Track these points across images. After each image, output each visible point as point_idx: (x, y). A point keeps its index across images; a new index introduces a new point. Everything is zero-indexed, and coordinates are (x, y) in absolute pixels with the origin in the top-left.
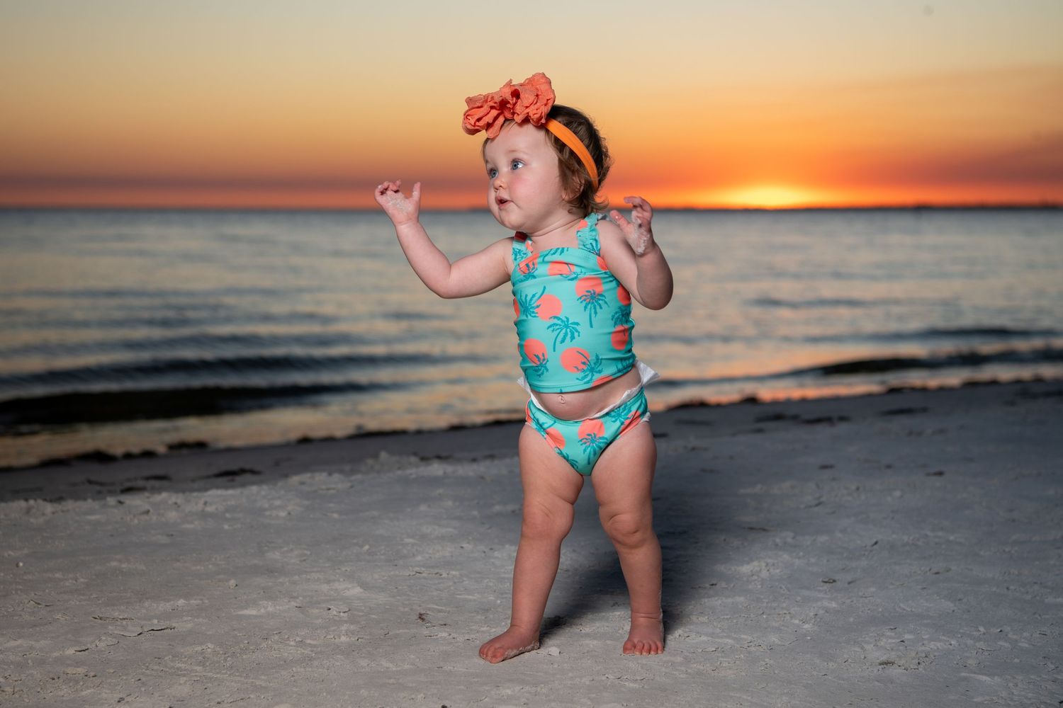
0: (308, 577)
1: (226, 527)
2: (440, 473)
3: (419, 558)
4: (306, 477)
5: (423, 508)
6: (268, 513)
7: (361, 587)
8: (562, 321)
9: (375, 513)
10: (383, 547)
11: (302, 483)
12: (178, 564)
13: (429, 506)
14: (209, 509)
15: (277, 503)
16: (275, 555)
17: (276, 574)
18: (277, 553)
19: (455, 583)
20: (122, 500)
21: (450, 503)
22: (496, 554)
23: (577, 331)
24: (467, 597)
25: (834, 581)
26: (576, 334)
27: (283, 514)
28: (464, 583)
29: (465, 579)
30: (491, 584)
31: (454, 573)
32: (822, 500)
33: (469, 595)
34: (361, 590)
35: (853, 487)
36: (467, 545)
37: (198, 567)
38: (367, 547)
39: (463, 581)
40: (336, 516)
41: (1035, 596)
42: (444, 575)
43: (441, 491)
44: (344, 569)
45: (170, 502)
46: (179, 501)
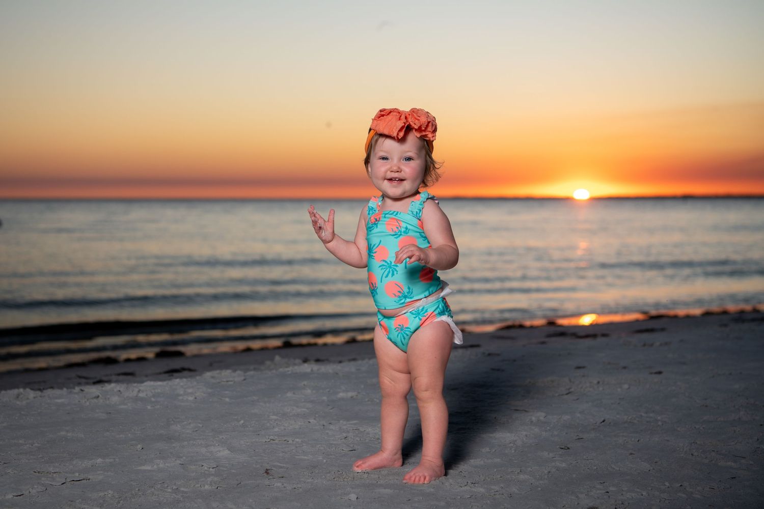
0: (194, 443)
1: (149, 407)
2: (309, 370)
3: (276, 430)
4: (215, 373)
5: (289, 394)
6: (181, 398)
7: (229, 450)
8: (388, 264)
9: (255, 398)
10: (254, 422)
11: (213, 377)
12: (108, 433)
13: (294, 393)
14: (141, 395)
15: (190, 391)
16: (177, 428)
17: (173, 440)
18: (178, 426)
19: (297, 447)
20: (83, 389)
21: (309, 391)
22: (332, 427)
23: (396, 270)
24: (303, 457)
25: (568, 448)
26: (395, 272)
27: (191, 398)
28: (303, 447)
29: (304, 444)
30: (322, 448)
31: (298, 440)
32: (571, 390)
33: (304, 456)
34: (229, 452)
35: (595, 382)
36: (313, 420)
37: (121, 436)
38: (242, 422)
39: (303, 446)
40: (227, 400)
41: (712, 461)
42: (291, 442)
43: (305, 383)
44: (221, 437)
45: (115, 390)
46: (121, 389)
